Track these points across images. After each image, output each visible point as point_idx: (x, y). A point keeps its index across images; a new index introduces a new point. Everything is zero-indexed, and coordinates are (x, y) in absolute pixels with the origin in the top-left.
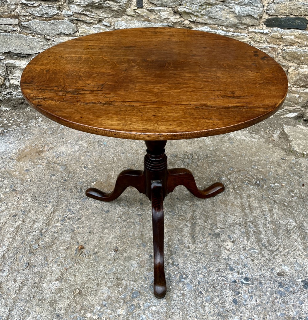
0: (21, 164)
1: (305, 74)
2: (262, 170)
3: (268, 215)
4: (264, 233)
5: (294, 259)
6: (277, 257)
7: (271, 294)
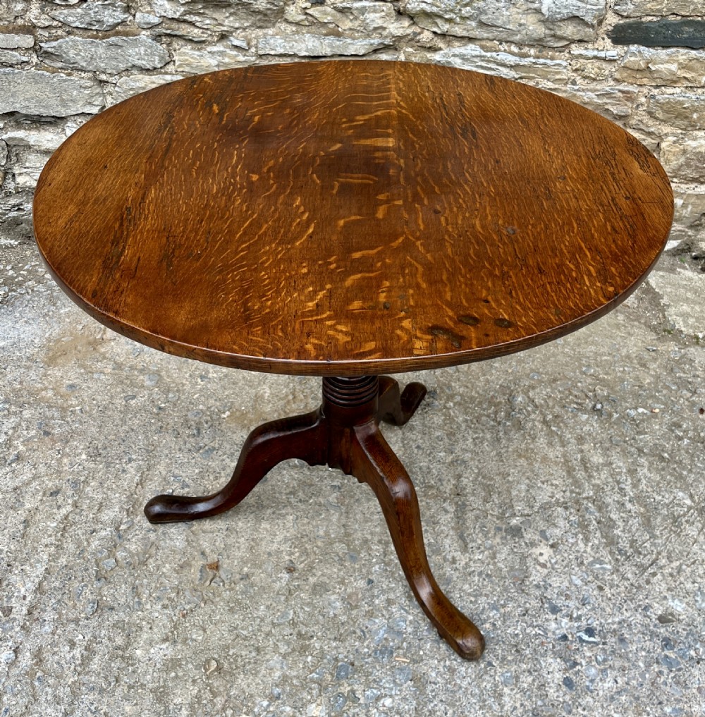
0: (56, 372)
1: (700, 152)
2: (606, 377)
3: (628, 483)
4: (620, 523)
5: (693, 583)
6: (654, 580)
7: (648, 665)
